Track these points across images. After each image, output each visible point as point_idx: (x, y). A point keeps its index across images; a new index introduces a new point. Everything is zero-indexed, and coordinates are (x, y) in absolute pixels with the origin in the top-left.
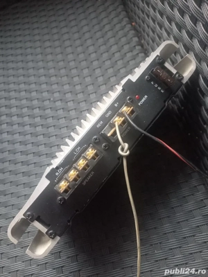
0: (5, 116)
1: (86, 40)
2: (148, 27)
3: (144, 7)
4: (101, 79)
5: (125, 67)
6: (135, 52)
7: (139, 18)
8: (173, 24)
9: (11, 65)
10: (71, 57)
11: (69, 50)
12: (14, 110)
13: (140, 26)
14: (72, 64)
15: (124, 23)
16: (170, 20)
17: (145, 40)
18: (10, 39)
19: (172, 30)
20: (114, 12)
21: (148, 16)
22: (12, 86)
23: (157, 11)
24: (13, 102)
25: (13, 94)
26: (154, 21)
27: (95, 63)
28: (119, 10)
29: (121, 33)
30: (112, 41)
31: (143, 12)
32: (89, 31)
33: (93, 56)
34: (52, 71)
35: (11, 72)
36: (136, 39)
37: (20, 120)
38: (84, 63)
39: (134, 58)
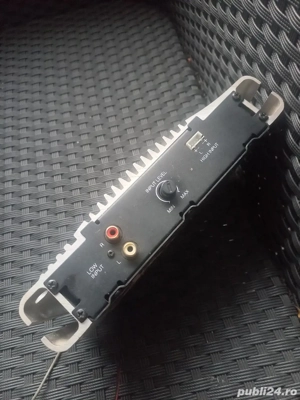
0: (10, 160)
1: (127, 73)
2: (210, 62)
3: (206, 38)
4: (144, 122)
5: (177, 110)
6: (190, 94)
7: (198, 51)
8: (243, 57)
9: (24, 95)
10: (106, 92)
11: (105, 83)
12: (24, 153)
13: (198, 63)
14: (108, 101)
15: (178, 57)
16: (239, 52)
17: (203, 79)
18: (24, 63)
19: (240, 64)
20: (166, 43)
21: (211, 49)
22: (23, 122)
23: (223, 43)
24: (23, 142)
25: (24, 132)
26: (218, 55)
27: (139, 103)
28: (172, 41)
29: (173, 69)
30: (162, 77)
31: (204, 44)
32: (133, 63)
33: (137, 93)
34: (80, 108)
35: (23, 104)
36: (192, 78)
37: (31, 166)
38: (123, 102)
39: (188, 100)
